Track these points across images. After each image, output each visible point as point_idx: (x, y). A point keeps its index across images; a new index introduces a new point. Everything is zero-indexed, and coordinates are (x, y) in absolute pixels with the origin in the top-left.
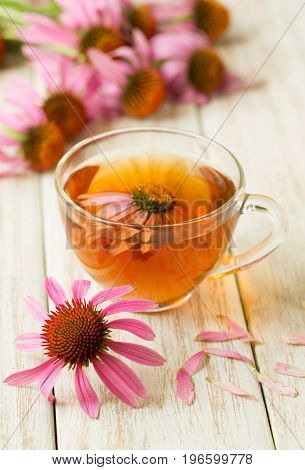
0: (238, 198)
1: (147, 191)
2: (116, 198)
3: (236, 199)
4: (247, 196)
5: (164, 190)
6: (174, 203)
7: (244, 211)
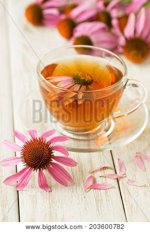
0: (123, 80)
1: (80, 75)
2: (65, 78)
3: (122, 81)
4: (128, 80)
5: (88, 75)
6: (92, 80)
7: (126, 87)
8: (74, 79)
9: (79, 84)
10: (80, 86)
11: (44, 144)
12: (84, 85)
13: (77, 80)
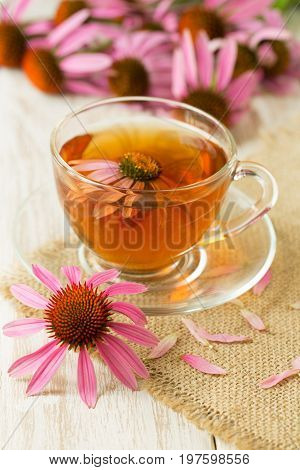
1: (134, 159)
4: (238, 163)
5: (153, 159)
8: (123, 167)
9: (132, 177)
10: (132, 181)
11: (95, 296)
12: (141, 180)
13: (128, 170)
